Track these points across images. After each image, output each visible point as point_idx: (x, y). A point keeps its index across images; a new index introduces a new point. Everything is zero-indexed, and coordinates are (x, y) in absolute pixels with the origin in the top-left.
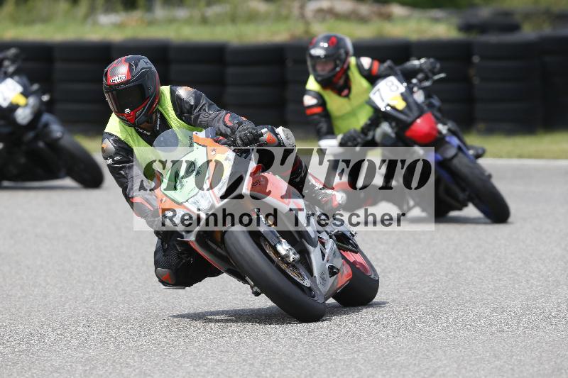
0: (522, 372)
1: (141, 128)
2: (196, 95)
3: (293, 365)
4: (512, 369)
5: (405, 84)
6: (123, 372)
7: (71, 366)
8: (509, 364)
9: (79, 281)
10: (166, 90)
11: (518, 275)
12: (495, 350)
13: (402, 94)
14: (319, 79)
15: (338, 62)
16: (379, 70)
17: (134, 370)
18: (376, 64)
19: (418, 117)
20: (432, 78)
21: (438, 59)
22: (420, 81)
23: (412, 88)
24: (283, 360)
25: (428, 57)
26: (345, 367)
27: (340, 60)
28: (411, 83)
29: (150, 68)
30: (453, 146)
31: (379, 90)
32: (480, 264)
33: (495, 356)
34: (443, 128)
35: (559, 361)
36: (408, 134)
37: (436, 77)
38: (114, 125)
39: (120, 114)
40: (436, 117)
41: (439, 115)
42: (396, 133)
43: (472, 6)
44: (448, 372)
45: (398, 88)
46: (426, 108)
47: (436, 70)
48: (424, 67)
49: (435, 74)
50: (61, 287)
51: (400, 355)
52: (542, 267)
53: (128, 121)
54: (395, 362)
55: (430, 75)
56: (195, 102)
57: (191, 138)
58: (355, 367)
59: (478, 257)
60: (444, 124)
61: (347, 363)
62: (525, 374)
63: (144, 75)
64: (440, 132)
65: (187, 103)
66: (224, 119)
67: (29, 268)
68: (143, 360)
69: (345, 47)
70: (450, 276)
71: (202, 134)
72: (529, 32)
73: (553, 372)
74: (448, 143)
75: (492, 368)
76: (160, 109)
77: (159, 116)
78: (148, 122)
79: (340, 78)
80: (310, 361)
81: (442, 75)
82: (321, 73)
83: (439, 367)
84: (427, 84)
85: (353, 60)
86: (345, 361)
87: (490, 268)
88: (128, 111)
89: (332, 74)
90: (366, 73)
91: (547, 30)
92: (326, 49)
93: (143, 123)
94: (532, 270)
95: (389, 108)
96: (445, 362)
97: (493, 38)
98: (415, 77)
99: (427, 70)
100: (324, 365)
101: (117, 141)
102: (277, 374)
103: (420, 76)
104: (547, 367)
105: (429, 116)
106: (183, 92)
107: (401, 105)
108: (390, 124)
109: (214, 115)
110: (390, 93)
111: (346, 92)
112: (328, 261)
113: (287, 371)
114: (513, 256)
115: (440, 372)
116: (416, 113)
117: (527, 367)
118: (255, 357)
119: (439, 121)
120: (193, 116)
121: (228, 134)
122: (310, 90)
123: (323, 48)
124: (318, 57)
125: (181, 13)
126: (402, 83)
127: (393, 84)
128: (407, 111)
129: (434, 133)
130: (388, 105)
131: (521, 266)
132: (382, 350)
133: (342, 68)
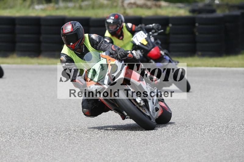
0: (216, 158)
1: (77, 51)
2: (99, 37)
3: (119, 155)
4: (212, 157)
5: (147, 34)
6: (46, 158)
7: (23, 155)
8: (211, 155)
9: (27, 119)
10: (87, 35)
11: (215, 117)
12: (205, 149)
13: (146, 38)
14: (111, 32)
15: (118, 25)
16: (135, 28)
17: (50, 157)
18: (134, 26)
19: (152, 48)
20: (158, 32)
21: (160, 24)
22: (153, 33)
23: (150, 36)
24: (114, 153)
25: (156, 23)
26: (141, 156)
27: (119, 24)
28: (149, 34)
29: (81, 26)
30: (167, 60)
31: (136, 36)
32: (199, 112)
33: (205, 151)
34: (162, 53)
35: (232, 154)
36: (148, 55)
37: (160, 32)
38: (65, 50)
39: (68, 45)
40: (160, 48)
41: (160, 47)
42: (143, 55)
43: (196, 2)
44: (185, 158)
45: (144, 36)
46: (155, 45)
47: (159, 29)
48: (155, 27)
49: (159, 30)
50: (19, 122)
51: (164, 151)
52: (225, 113)
53: (71, 48)
54: (162, 154)
55: (157, 30)
56: (99, 40)
57: (99, 55)
58: (145, 156)
59: (198, 109)
60: (163, 51)
61: (142, 154)
62: (218, 159)
63: (78, 29)
64: (161, 54)
65: (95, 41)
66: (111, 47)
67: (5, 114)
68: (54, 153)
69: (121, 19)
70: (186, 117)
71: (104, 54)
72: (219, 13)
73: (229, 158)
74: (165, 59)
75: (204, 157)
76: (84, 43)
77: (84, 46)
78: (79, 48)
79: (119, 32)
80: (126, 154)
81: (162, 31)
82: (111, 29)
83: (181, 156)
84: (156, 34)
85: (124, 24)
86: (141, 153)
87: (203, 113)
88: (71, 44)
89: (116, 30)
90: (130, 30)
91: (227, 12)
92: (113, 20)
93: (78, 49)
94: (221, 115)
95: (140, 44)
96: (184, 154)
97: (204, 16)
98: (150, 31)
99: (156, 29)
100: (132, 155)
101: (67, 57)
102: (112, 159)
103: (153, 31)
104: (227, 156)
105: (157, 47)
106: (94, 36)
107: (145, 43)
108: (141, 51)
109: (107, 46)
110: (141, 38)
111: (121, 37)
112: (155, 105)
113: (116, 158)
114: (213, 109)
115: (181, 158)
116: (151, 46)
117: (219, 156)
118: (102, 152)
119: (161, 49)
120: (98, 46)
121: (114, 53)
122: (106, 37)
123: (112, 19)
124: (110, 23)
125: (70, 5)
126: (146, 34)
127: (142, 34)
128: (148, 45)
129: (159, 54)
130: (140, 43)
131: (216, 113)
132: (157, 149)
133: (120, 28)
